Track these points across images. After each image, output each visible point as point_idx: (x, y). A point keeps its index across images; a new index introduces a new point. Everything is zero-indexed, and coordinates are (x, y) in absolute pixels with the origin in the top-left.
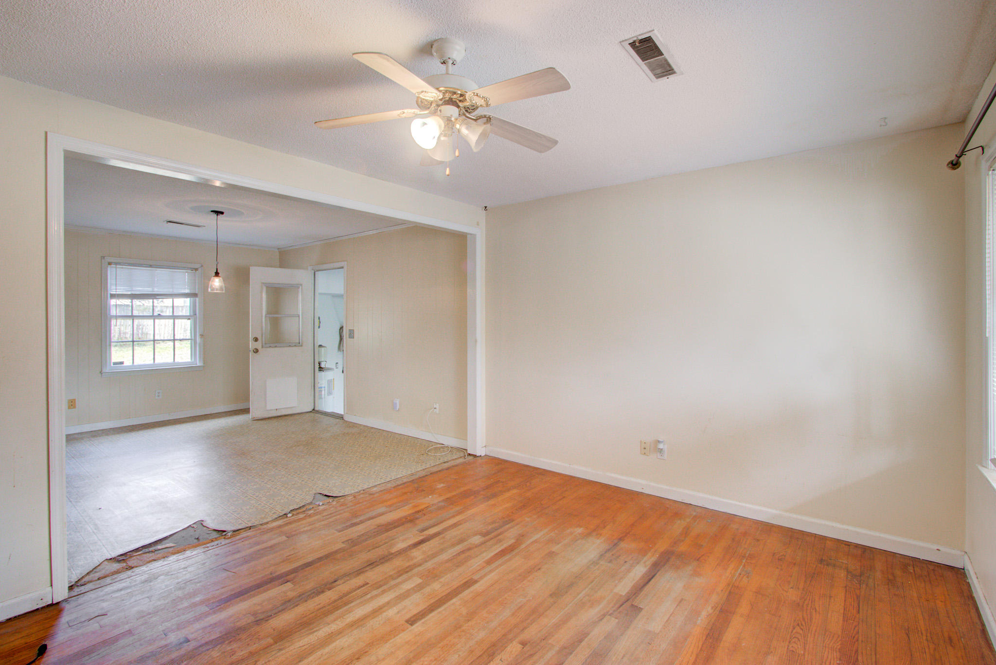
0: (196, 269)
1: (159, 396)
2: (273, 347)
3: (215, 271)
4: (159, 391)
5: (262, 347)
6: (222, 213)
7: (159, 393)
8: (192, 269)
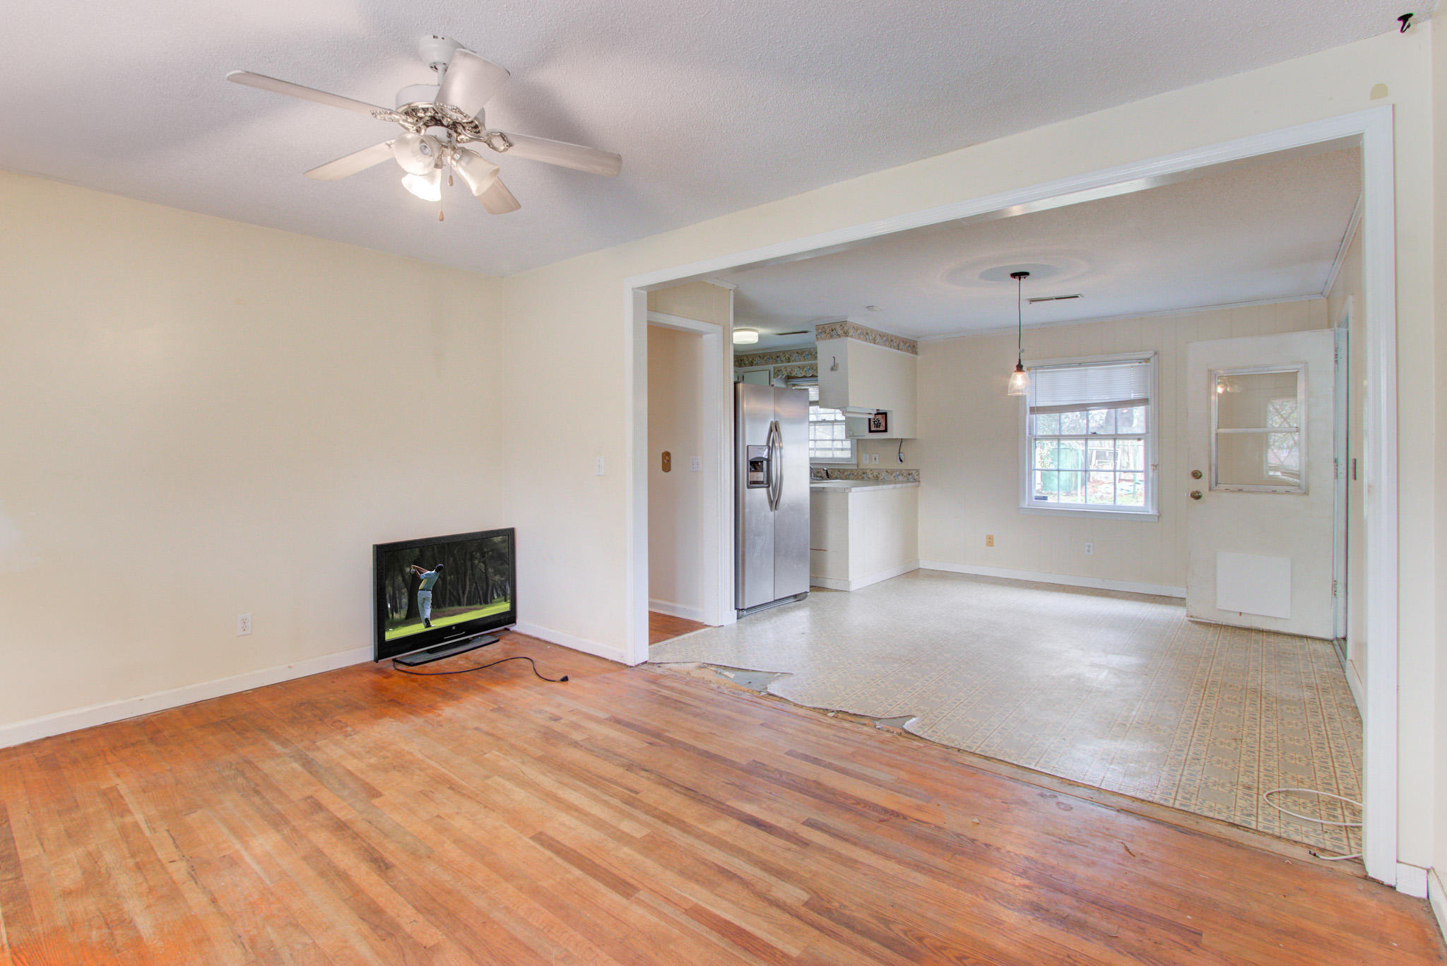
0: (1147, 360)
1: (1089, 551)
2: (1233, 491)
3: (1017, 364)
4: (1089, 544)
5: (1210, 489)
6: (1027, 274)
7: (1089, 546)
8: (1140, 361)
